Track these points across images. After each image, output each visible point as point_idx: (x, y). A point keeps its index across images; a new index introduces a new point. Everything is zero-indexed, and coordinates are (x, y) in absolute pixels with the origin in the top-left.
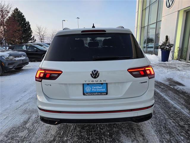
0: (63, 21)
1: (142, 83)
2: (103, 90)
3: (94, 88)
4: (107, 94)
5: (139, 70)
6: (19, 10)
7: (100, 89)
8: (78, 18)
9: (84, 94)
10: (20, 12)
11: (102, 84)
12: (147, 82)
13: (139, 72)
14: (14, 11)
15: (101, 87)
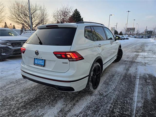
0: (110, 16)
1: (63, 63)
2: (42, 64)
3: (39, 61)
4: (44, 66)
5: (61, 53)
6: (77, 10)
7: (41, 62)
8: (128, 11)
9: (34, 64)
10: (78, 11)
11: (43, 60)
12: (67, 63)
13: (61, 55)
14: (75, 11)
15: (42, 62)
